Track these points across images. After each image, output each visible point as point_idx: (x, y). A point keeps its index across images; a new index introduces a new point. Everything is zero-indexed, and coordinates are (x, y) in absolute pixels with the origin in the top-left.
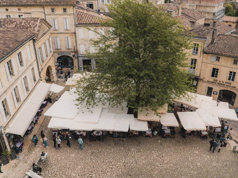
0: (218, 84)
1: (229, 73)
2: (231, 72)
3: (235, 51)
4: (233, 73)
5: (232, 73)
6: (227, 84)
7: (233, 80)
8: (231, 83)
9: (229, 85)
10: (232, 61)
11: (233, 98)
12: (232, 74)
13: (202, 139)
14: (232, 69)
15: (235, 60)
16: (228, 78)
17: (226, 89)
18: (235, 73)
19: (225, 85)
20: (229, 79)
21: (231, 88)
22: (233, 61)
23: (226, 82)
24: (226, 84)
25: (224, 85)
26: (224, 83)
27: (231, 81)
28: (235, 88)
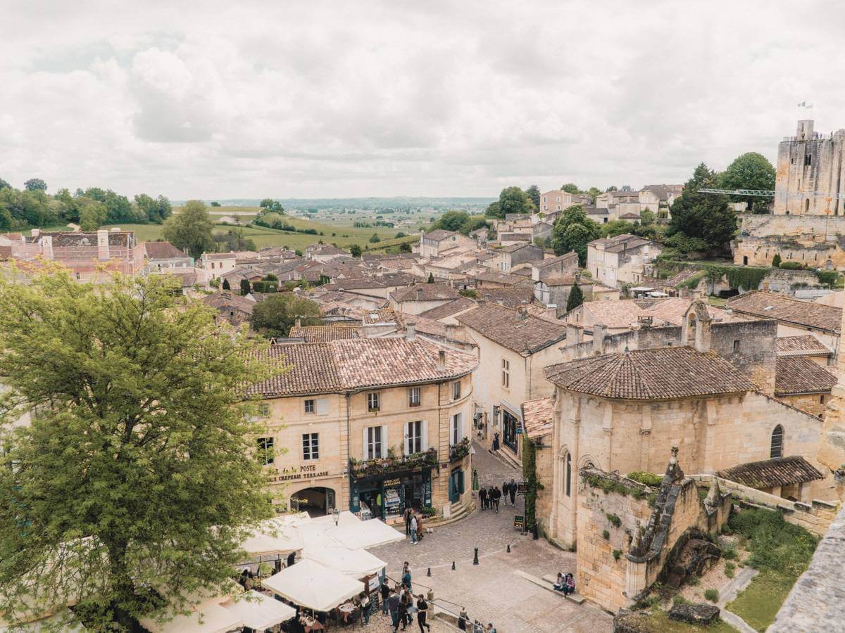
0: (283, 478)
1: (302, 441)
2: (306, 437)
3: (297, 378)
4: (310, 437)
5: (308, 438)
6: (306, 473)
7: (316, 456)
8: (314, 466)
9: (309, 472)
10: (300, 407)
11: (327, 504)
12: (310, 440)
13: (351, 626)
14: (306, 427)
15: (307, 403)
16: (302, 454)
17: (306, 486)
18: (315, 436)
19: (300, 475)
20: (306, 457)
21: (318, 478)
22: (303, 405)
23: (302, 468)
24: (303, 472)
25: (299, 477)
26: (298, 473)
27: (311, 461)
28: (327, 475)
